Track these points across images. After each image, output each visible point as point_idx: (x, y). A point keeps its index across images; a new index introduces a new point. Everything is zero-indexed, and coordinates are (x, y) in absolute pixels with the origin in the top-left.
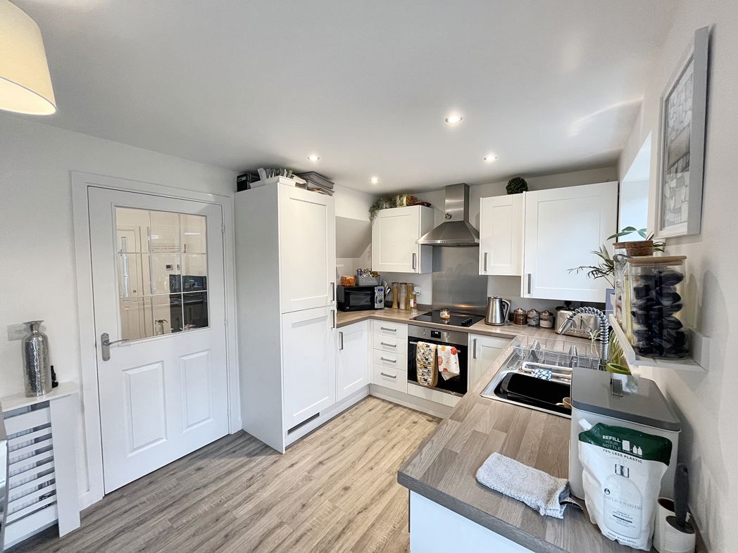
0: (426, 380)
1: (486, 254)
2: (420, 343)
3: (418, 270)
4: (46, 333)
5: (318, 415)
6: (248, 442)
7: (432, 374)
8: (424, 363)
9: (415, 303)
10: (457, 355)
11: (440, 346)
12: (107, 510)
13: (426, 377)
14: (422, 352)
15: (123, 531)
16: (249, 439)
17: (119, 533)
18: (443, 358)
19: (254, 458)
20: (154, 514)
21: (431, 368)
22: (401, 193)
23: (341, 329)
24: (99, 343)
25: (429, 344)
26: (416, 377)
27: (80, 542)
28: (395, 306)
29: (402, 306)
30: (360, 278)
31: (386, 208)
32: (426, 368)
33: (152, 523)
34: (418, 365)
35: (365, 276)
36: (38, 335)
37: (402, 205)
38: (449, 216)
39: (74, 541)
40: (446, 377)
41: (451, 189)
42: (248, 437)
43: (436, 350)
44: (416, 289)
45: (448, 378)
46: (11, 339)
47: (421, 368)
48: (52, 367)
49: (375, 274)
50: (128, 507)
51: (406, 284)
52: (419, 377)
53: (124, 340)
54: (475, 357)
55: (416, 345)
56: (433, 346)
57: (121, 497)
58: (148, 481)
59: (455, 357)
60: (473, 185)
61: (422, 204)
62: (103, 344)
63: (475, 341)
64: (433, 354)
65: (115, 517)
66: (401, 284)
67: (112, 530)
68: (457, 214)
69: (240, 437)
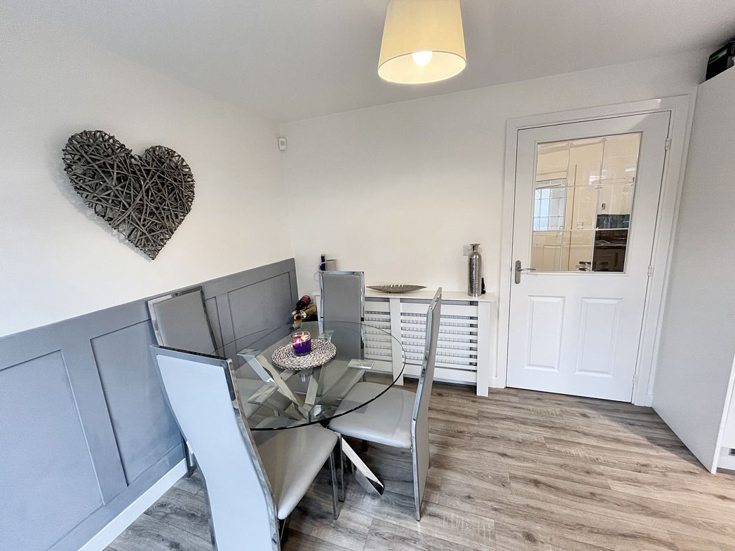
4: (482, 254)
6: (656, 426)
12: (504, 397)
15: (510, 419)
16: (657, 423)
17: (508, 418)
19: (658, 447)
20: (534, 424)
24: (514, 268)
27: (485, 406)
33: (531, 429)
36: (476, 253)
39: (483, 403)
42: (657, 420)
48: (483, 279)
50: (518, 405)
53: (532, 270)
57: (515, 395)
58: (536, 396)
62: (516, 269)
65: (509, 406)
67: (504, 413)
69: (647, 414)
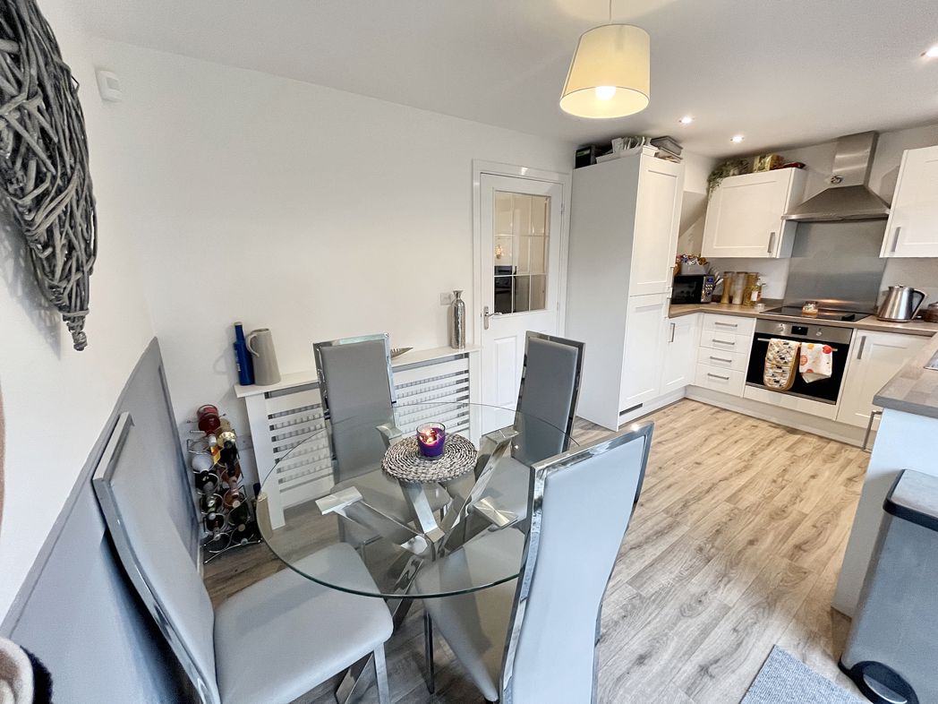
0: (778, 382)
1: (898, 229)
2: (773, 341)
3: (776, 253)
5: (641, 405)
7: (788, 376)
8: (778, 362)
9: (759, 296)
10: (831, 354)
11: (804, 344)
13: (777, 379)
14: (777, 349)
18: (809, 357)
21: (788, 368)
22: (762, 154)
23: (674, 320)
24: (483, 314)
25: (788, 341)
26: (762, 378)
28: (725, 300)
29: (737, 300)
30: (684, 265)
31: (734, 175)
32: (780, 368)
34: (768, 365)
35: (690, 263)
36: (461, 302)
37: (761, 169)
38: (837, 178)
40: (808, 379)
41: (847, 141)
43: (799, 349)
44: (762, 280)
45: (811, 381)
46: (442, 304)
47: (771, 368)
49: (703, 261)
51: (746, 273)
52: (766, 378)
53: (495, 312)
54: (859, 357)
55: (768, 343)
56: (794, 344)
59: (829, 357)
60: (884, 131)
61: (795, 165)
62: (485, 315)
63: (864, 338)
64: (793, 353)
66: (738, 273)
68: (855, 174)
